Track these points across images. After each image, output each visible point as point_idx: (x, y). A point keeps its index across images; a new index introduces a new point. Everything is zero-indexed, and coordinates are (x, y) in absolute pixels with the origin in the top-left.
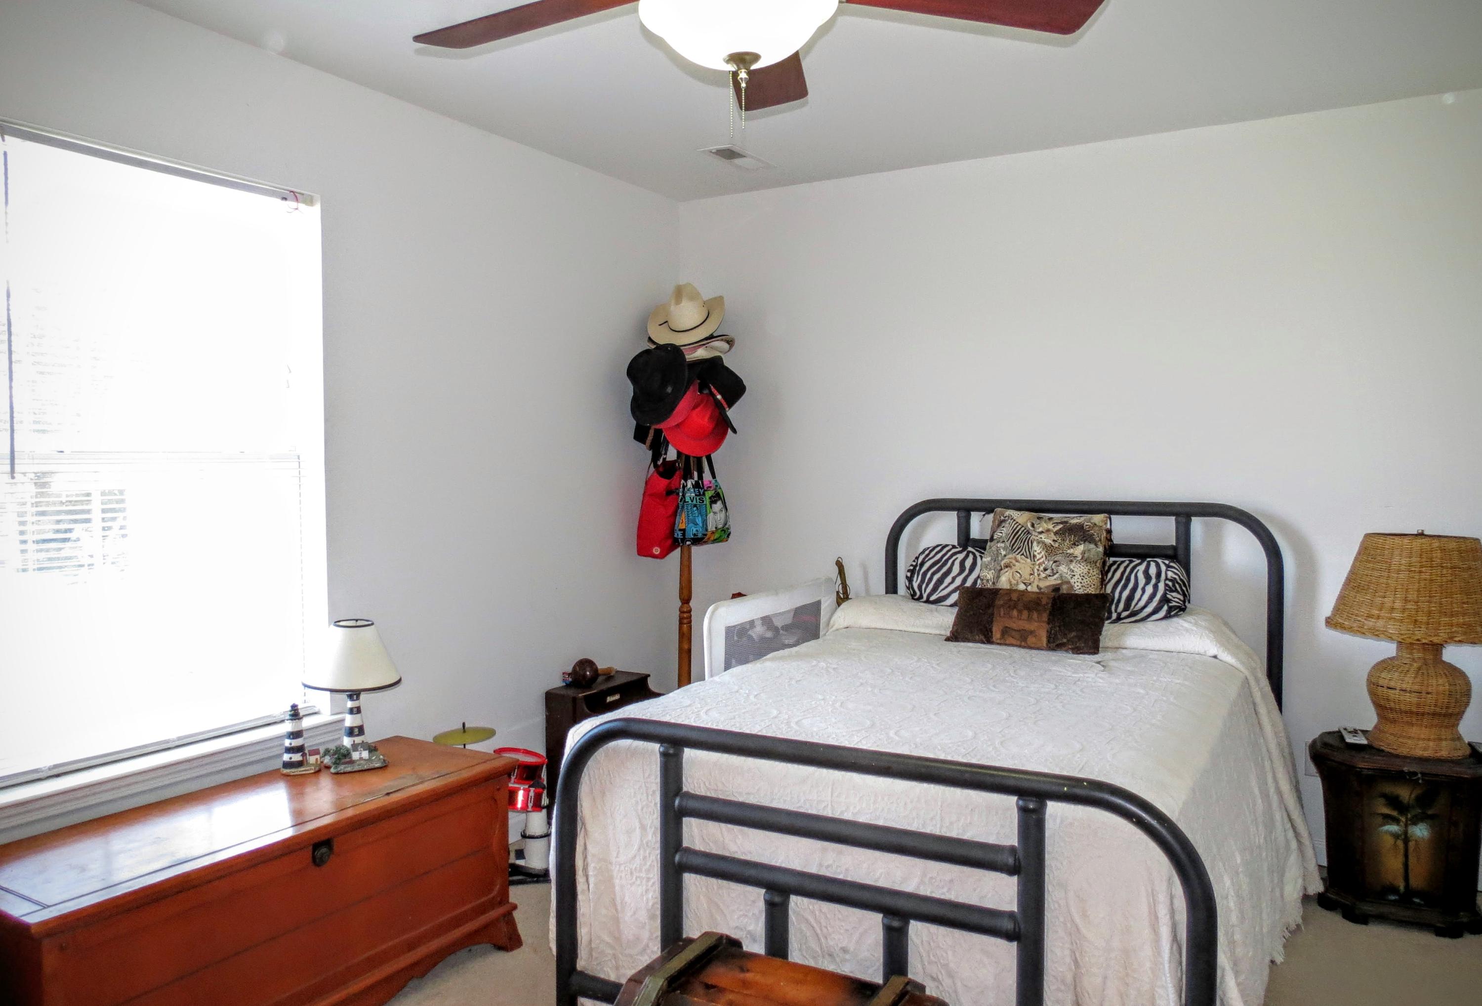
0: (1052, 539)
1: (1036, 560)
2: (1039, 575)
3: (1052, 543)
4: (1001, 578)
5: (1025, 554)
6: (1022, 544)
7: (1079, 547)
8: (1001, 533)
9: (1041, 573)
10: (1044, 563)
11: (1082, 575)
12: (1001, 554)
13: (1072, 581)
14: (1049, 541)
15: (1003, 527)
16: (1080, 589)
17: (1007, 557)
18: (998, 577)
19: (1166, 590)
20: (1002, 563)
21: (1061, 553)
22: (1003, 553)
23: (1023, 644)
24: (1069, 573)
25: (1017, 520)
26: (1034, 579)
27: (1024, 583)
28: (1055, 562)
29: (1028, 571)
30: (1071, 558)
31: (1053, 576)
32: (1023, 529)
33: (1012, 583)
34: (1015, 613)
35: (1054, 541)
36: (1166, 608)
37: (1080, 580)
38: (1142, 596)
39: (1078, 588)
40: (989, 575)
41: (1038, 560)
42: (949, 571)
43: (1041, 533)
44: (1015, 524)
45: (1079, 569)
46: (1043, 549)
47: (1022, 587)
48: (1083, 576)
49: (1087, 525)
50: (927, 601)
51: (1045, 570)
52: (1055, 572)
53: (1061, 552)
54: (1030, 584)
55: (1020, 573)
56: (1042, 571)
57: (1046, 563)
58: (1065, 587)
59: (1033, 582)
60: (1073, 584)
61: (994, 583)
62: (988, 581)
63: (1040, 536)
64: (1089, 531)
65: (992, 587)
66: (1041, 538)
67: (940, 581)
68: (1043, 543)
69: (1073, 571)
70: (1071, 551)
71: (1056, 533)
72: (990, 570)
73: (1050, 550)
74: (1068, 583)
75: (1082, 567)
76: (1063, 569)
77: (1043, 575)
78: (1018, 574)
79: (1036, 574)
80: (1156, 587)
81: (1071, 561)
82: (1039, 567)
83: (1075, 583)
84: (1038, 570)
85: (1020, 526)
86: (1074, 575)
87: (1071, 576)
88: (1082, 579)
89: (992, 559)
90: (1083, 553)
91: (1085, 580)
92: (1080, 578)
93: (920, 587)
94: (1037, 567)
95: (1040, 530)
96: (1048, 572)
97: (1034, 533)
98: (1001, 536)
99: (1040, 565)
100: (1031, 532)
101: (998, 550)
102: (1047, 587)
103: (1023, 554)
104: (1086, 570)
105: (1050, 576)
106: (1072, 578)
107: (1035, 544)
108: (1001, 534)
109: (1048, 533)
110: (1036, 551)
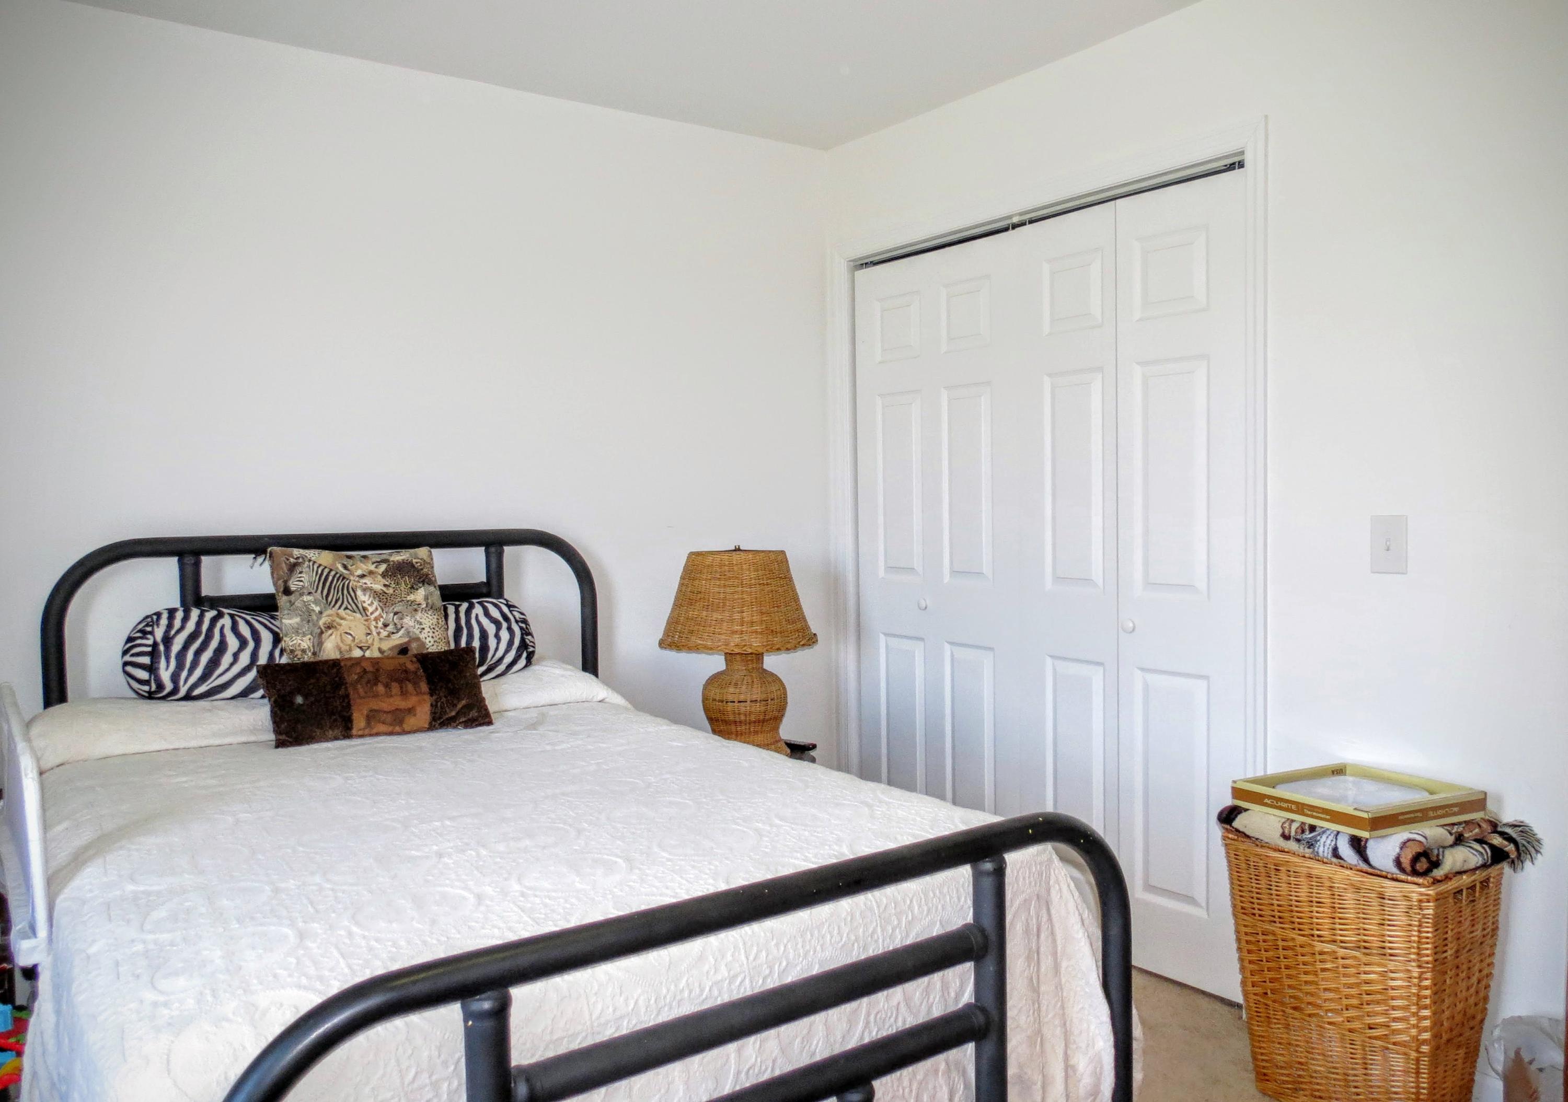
0: (382, 583)
1: (369, 614)
2: (379, 633)
3: (384, 589)
4: (325, 645)
5: (349, 607)
6: (340, 593)
7: (419, 591)
8: (301, 581)
9: (382, 631)
10: (382, 617)
11: (432, 627)
12: (313, 610)
13: (422, 636)
14: (378, 587)
15: (301, 573)
16: (433, 645)
17: (324, 615)
18: (321, 644)
19: (522, 634)
20: (321, 623)
21: (401, 602)
22: (317, 609)
23: (398, 729)
24: (417, 626)
25: (319, 562)
26: (374, 639)
27: (361, 648)
28: (396, 614)
29: (363, 630)
30: (414, 607)
31: (397, 632)
32: (333, 573)
33: (343, 649)
34: (381, 688)
35: (385, 585)
36: (525, 655)
37: (431, 634)
38: (498, 644)
39: (430, 644)
40: (305, 643)
41: (372, 613)
42: (222, 648)
43: (363, 576)
44: (318, 567)
45: (427, 620)
46: (374, 598)
47: (357, 653)
48: (434, 628)
49: (417, 563)
50: (188, 697)
51: (386, 625)
52: (399, 627)
53: (399, 600)
54: (369, 647)
55: (351, 635)
56: (381, 628)
57: (384, 616)
58: (414, 645)
59: (373, 644)
60: (424, 640)
61: (314, 654)
62: (304, 651)
63: (364, 581)
64: (422, 569)
65: (312, 660)
66: (365, 583)
67: (214, 663)
68: (371, 589)
69: (421, 624)
70: (411, 597)
71: (384, 575)
72: (304, 635)
73: (382, 598)
74: (418, 639)
75: (430, 617)
76: (408, 621)
77: (384, 633)
78: (349, 637)
79: (374, 633)
80: (511, 632)
81: (416, 610)
82: (377, 623)
83: (426, 638)
84: (376, 627)
85: (326, 571)
86: (423, 629)
87: (420, 630)
88: (434, 633)
89: (302, 620)
90: (426, 598)
91: (436, 633)
92: (431, 632)
93: (175, 678)
94: (374, 623)
95: (359, 572)
96: (391, 628)
97: (352, 578)
98: (303, 587)
99: (376, 619)
100: (347, 576)
101: (307, 605)
102: (391, 649)
103: (346, 608)
104: (436, 620)
105: (393, 633)
106: (421, 632)
107: (359, 593)
108: (301, 583)
109: (373, 576)
110: (364, 602)
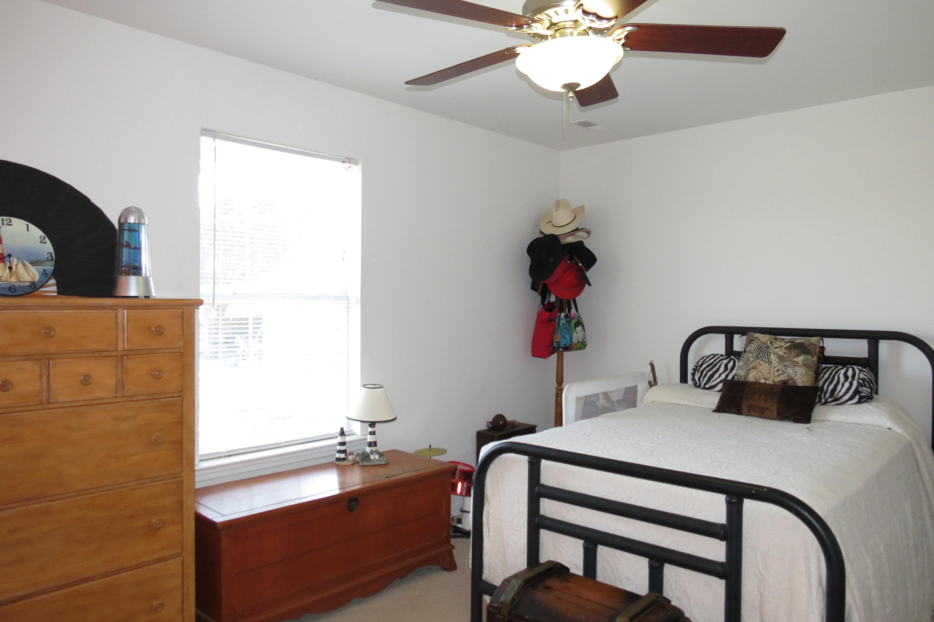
0: (783, 352)
1: (772, 364)
2: (774, 374)
3: (783, 354)
4: (749, 375)
5: (765, 360)
6: (764, 354)
7: (801, 357)
8: (751, 347)
9: (776, 373)
10: (778, 367)
11: (802, 374)
12: (750, 360)
13: (796, 378)
14: (781, 353)
15: (752, 344)
16: (800, 383)
17: (754, 362)
18: (748, 374)
19: (858, 385)
20: (751, 366)
21: (789, 361)
22: (752, 359)
23: (762, 415)
24: (794, 373)
25: (761, 340)
26: (771, 376)
27: (765, 379)
28: (784, 366)
29: (767, 371)
30: (795, 364)
31: (783, 374)
32: (765, 345)
33: (756, 378)
34: (757, 396)
35: (784, 353)
36: (858, 397)
37: (801, 378)
38: (841, 389)
39: (799, 382)
40: (742, 373)
41: (774, 364)
42: (718, 370)
43: (776, 348)
44: (760, 342)
45: (800, 371)
46: (777, 358)
47: (763, 381)
48: (803, 375)
49: (806, 344)
50: (704, 388)
51: (778, 370)
52: (784, 372)
53: (788, 360)
54: (768, 379)
55: (761, 372)
56: (776, 371)
57: (779, 366)
58: (790, 381)
59: (770, 378)
60: (796, 380)
61: (745, 378)
62: (741, 376)
63: (776, 350)
64: (808, 347)
65: (744, 381)
66: (776, 351)
67: (712, 376)
68: (777, 354)
69: (796, 372)
70: (795, 359)
71: (786, 348)
72: (743, 370)
73: (781, 358)
74: (793, 379)
75: (802, 370)
76: (789, 370)
77: (776, 374)
78: (761, 373)
79: (772, 373)
80: (851, 384)
81: (795, 366)
82: (774, 369)
83: (797, 379)
84: (773, 371)
85: (763, 344)
86: (797, 375)
87: (795, 375)
88: (802, 377)
89: (744, 363)
90: (803, 361)
91: (804, 378)
92: (801, 377)
93: (699, 379)
94: (773, 369)
95: (776, 346)
96: (780, 372)
97: (771, 348)
98: (751, 350)
99: (774, 368)
100: (770, 347)
101: (748, 358)
102: (779, 381)
103: (764, 361)
104: (805, 372)
105: (781, 374)
106: (795, 376)
107: (772, 355)
108: (750, 348)
109: (781, 348)
110: (772, 359)
